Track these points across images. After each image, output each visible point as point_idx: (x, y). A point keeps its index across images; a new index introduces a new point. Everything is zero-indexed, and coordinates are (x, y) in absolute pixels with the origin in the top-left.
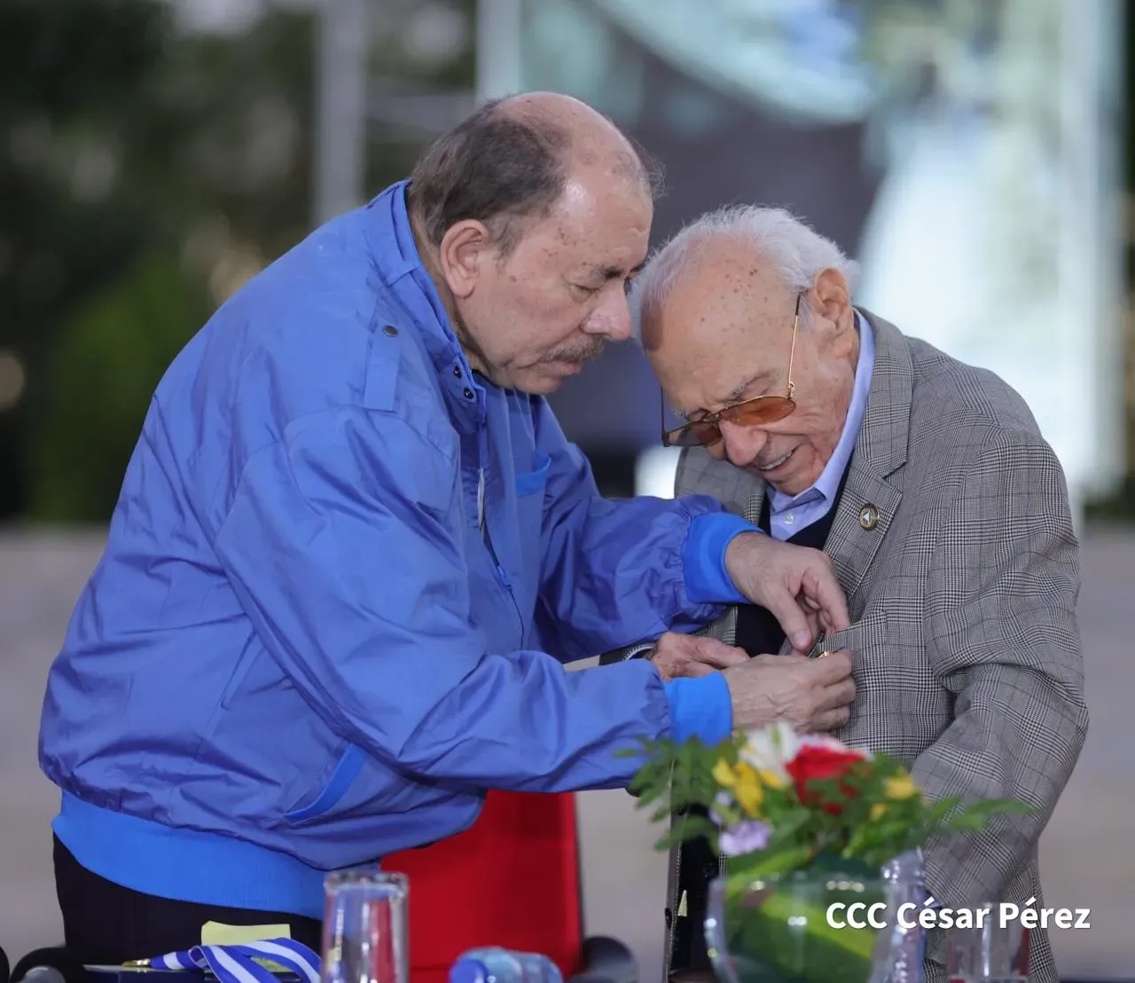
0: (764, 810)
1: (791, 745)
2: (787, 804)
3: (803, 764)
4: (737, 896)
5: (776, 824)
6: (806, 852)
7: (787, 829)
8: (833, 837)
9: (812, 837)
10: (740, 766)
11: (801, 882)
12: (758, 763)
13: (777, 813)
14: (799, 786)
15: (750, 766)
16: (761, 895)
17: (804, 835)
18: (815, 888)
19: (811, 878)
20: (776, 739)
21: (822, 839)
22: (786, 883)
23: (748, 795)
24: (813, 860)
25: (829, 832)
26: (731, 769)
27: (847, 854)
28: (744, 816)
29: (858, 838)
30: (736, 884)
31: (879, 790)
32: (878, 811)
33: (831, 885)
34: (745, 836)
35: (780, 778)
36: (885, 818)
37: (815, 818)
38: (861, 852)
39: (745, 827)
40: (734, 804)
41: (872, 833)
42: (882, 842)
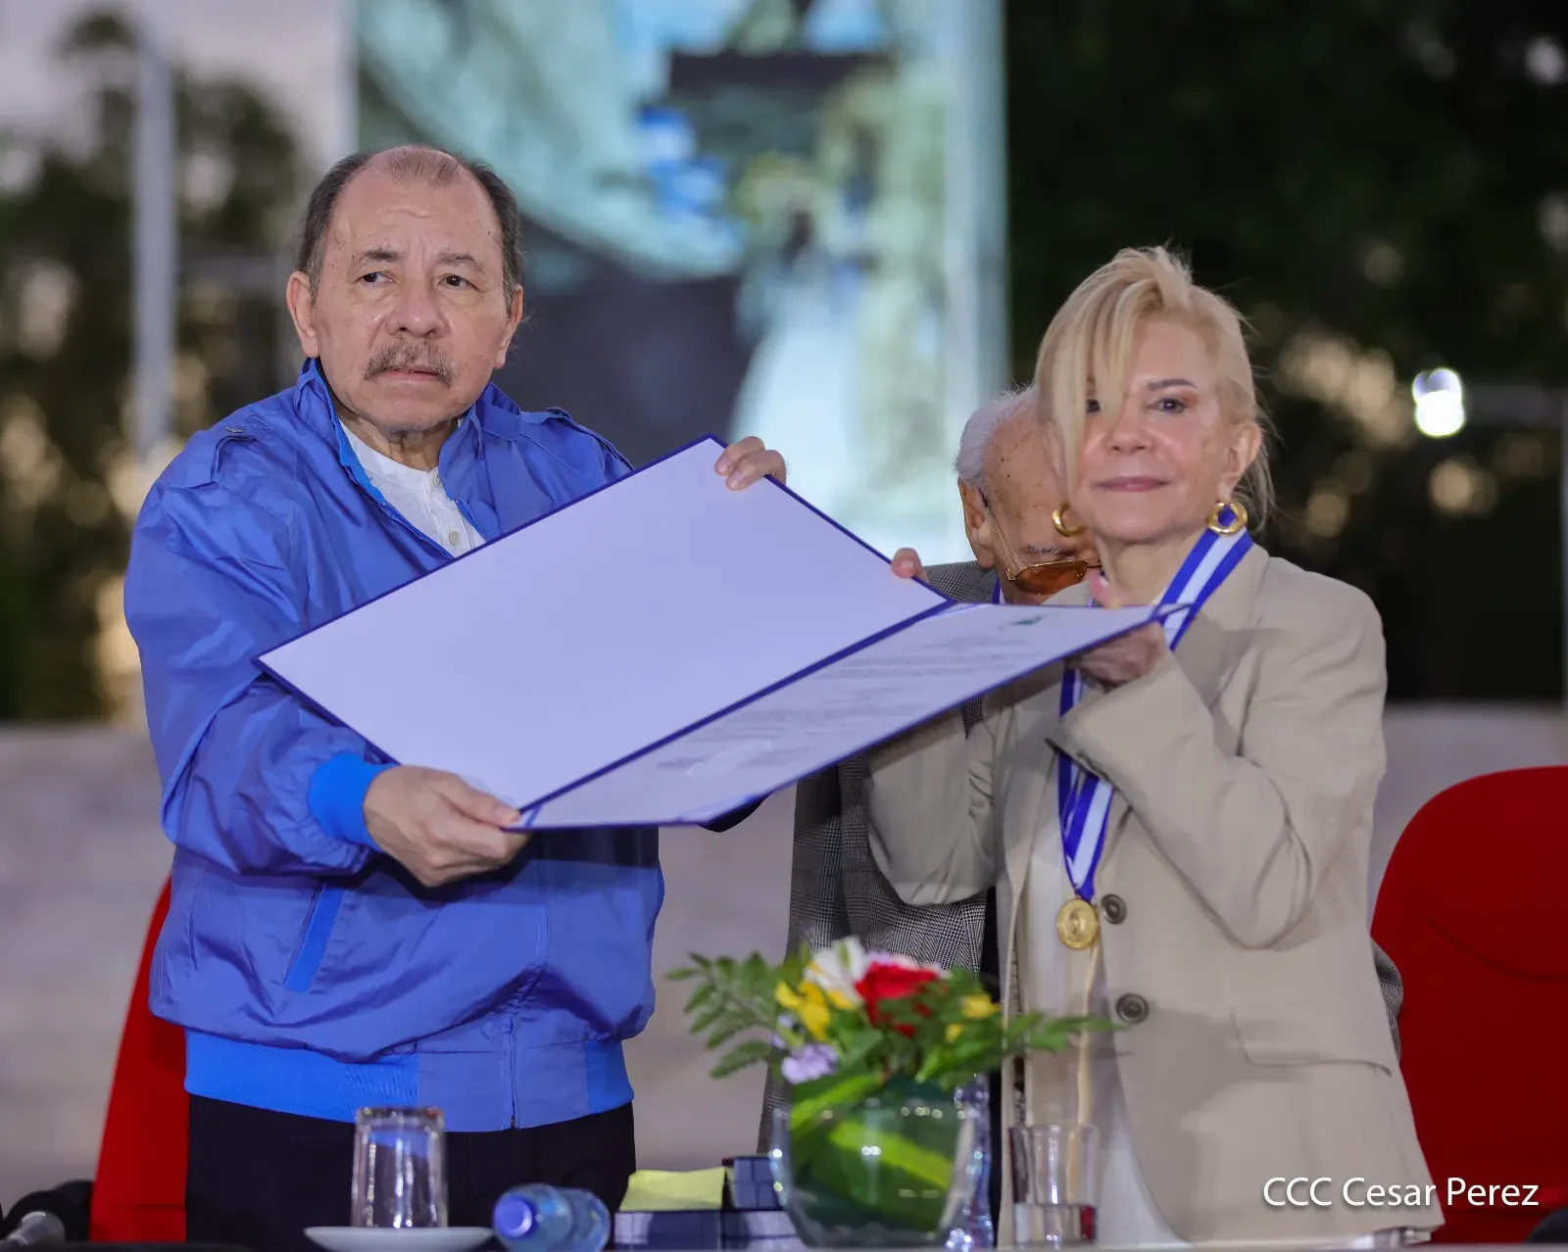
0: (832, 1033)
1: (860, 963)
2: (858, 1026)
3: (875, 982)
4: (806, 1123)
5: (844, 1048)
6: (878, 1077)
7: (857, 1053)
8: (908, 1061)
9: (884, 1062)
10: (803, 988)
11: (874, 1109)
12: (825, 982)
13: (846, 1036)
14: (869, 1008)
15: (816, 985)
16: (829, 1126)
17: (875, 1059)
18: (890, 1114)
19: (884, 1105)
20: (844, 957)
21: (895, 1063)
22: (856, 1110)
23: (816, 1016)
24: (886, 1086)
25: (902, 1055)
26: (794, 990)
27: (921, 1077)
28: (810, 1039)
29: (932, 1062)
30: (803, 1112)
31: (958, 1008)
32: (953, 1032)
33: (905, 1111)
34: (810, 1060)
35: (850, 1000)
36: (962, 1038)
37: (887, 1042)
38: (936, 1074)
39: (809, 1051)
40: (797, 1027)
41: (948, 1055)
42: (959, 1066)
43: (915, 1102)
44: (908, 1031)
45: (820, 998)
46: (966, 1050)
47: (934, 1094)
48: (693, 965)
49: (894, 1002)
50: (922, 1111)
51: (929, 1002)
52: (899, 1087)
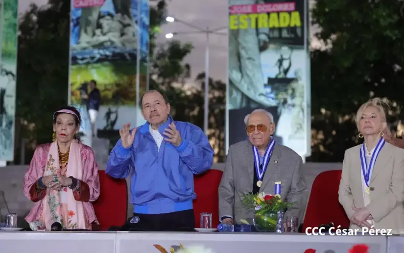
0: (261, 204)
1: (264, 196)
2: (264, 203)
3: (266, 198)
5: (262, 206)
7: (264, 207)
8: (271, 208)
11: (266, 214)
14: (266, 201)
15: (259, 198)
16: (260, 216)
17: (266, 208)
18: (268, 215)
20: (262, 194)
21: (269, 208)
22: (264, 214)
23: (259, 202)
24: (268, 211)
26: (256, 198)
27: (272, 210)
28: (258, 205)
29: (274, 208)
30: (257, 214)
31: (277, 201)
32: (277, 204)
34: (258, 207)
35: (263, 200)
37: (268, 205)
38: (274, 210)
40: (257, 203)
41: (276, 207)
42: (277, 209)
43: (271, 213)
44: (271, 204)
45: (259, 200)
46: (278, 206)
47: (274, 212)
49: (268, 199)
51: (273, 200)
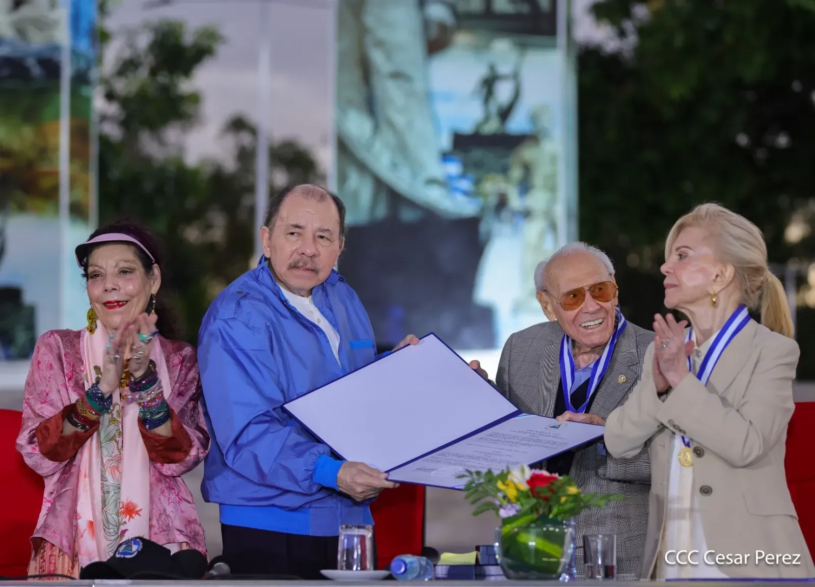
0: (518, 499)
1: (528, 473)
2: (528, 497)
3: (533, 481)
4: (507, 534)
5: (522, 505)
6: (535, 516)
7: (527, 507)
8: (546, 510)
9: (537, 510)
10: (507, 482)
11: (533, 528)
12: (515, 480)
13: (523, 500)
14: (532, 490)
15: (512, 481)
16: (517, 534)
17: (533, 509)
18: (539, 530)
19: (537, 527)
20: (522, 471)
22: (526, 528)
23: (512, 493)
24: (538, 519)
25: (544, 508)
26: (504, 483)
27: (551, 516)
28: (509, 501)
29: (555, 510)
30: (508, 528)
31: (565, 491)
32: (563, 499)
33: (545, 529)
34: (509, 510)
35: (525, 487)
36: (566, 502)
37: (538, 503)
38: (556, 515)
39: (509, 506)
40: (505, 497)
41: (561, 508)
42: (565, 512)
43: (549, 525)
44: (546, 499)
45: (513, 485)
46: (569, 506)
47: (556, 523)
48: (466, 473)
49: (542, 488)
50: (551, 529)
51: (554, 487)
52: (543, 520)
